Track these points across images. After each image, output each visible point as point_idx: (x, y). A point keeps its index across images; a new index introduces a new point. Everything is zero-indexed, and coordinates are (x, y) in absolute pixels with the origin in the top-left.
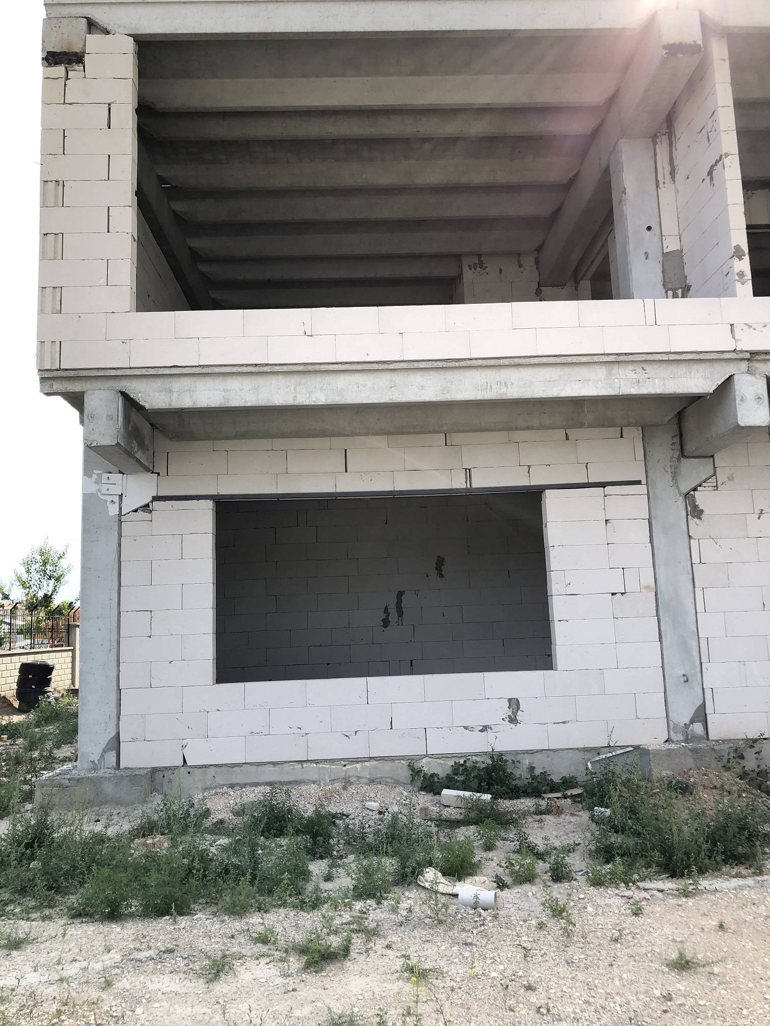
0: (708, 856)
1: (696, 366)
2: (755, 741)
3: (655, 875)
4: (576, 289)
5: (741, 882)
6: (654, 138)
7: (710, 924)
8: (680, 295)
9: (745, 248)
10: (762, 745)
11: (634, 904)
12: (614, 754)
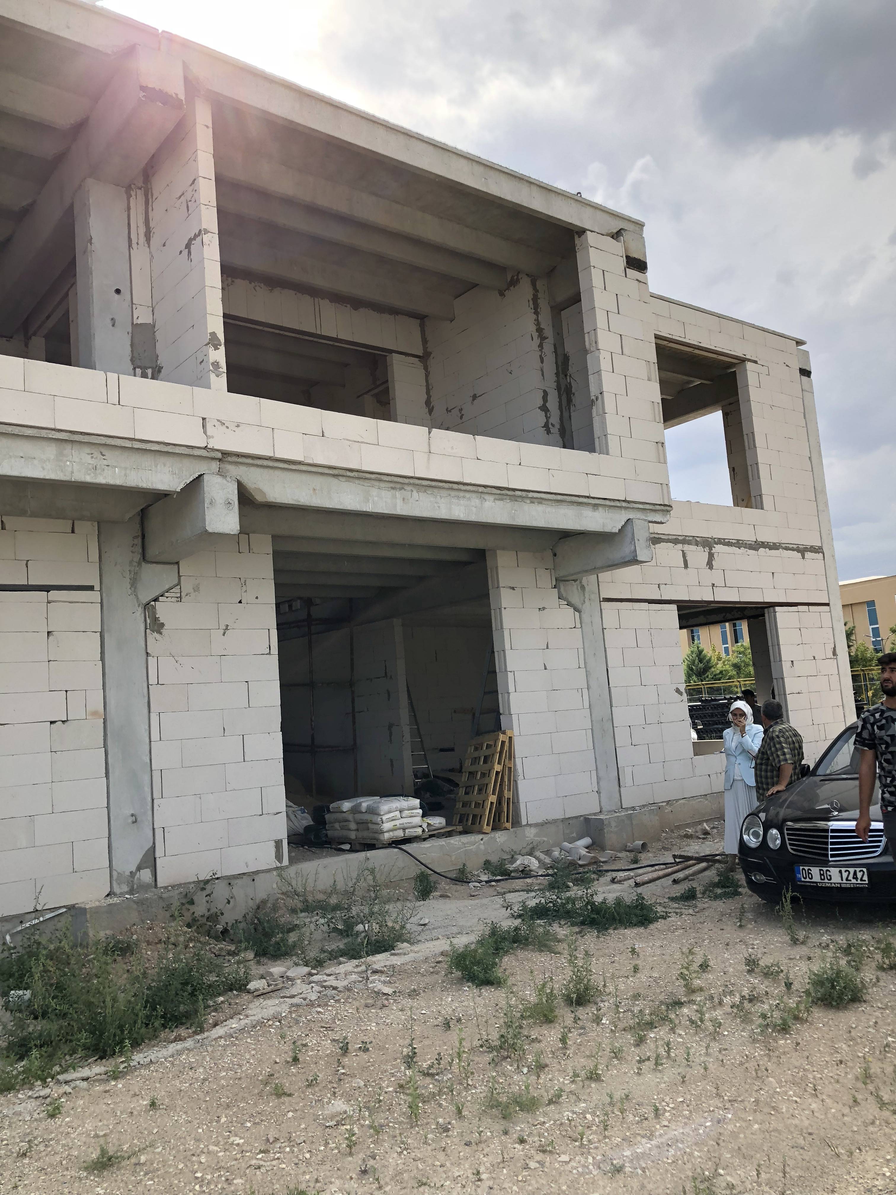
0: (145, 1023)
1: (162, 459)
2: (207, 882)
3: (80, 1061)
4: (26, 345)
5: (179, 1046)
6: (128, 189)
7: (140, 1105)
8: (150, 375)
9: (221, 336)
10: (214, 886)
11: (50, 1104)
12: (41, 919)
